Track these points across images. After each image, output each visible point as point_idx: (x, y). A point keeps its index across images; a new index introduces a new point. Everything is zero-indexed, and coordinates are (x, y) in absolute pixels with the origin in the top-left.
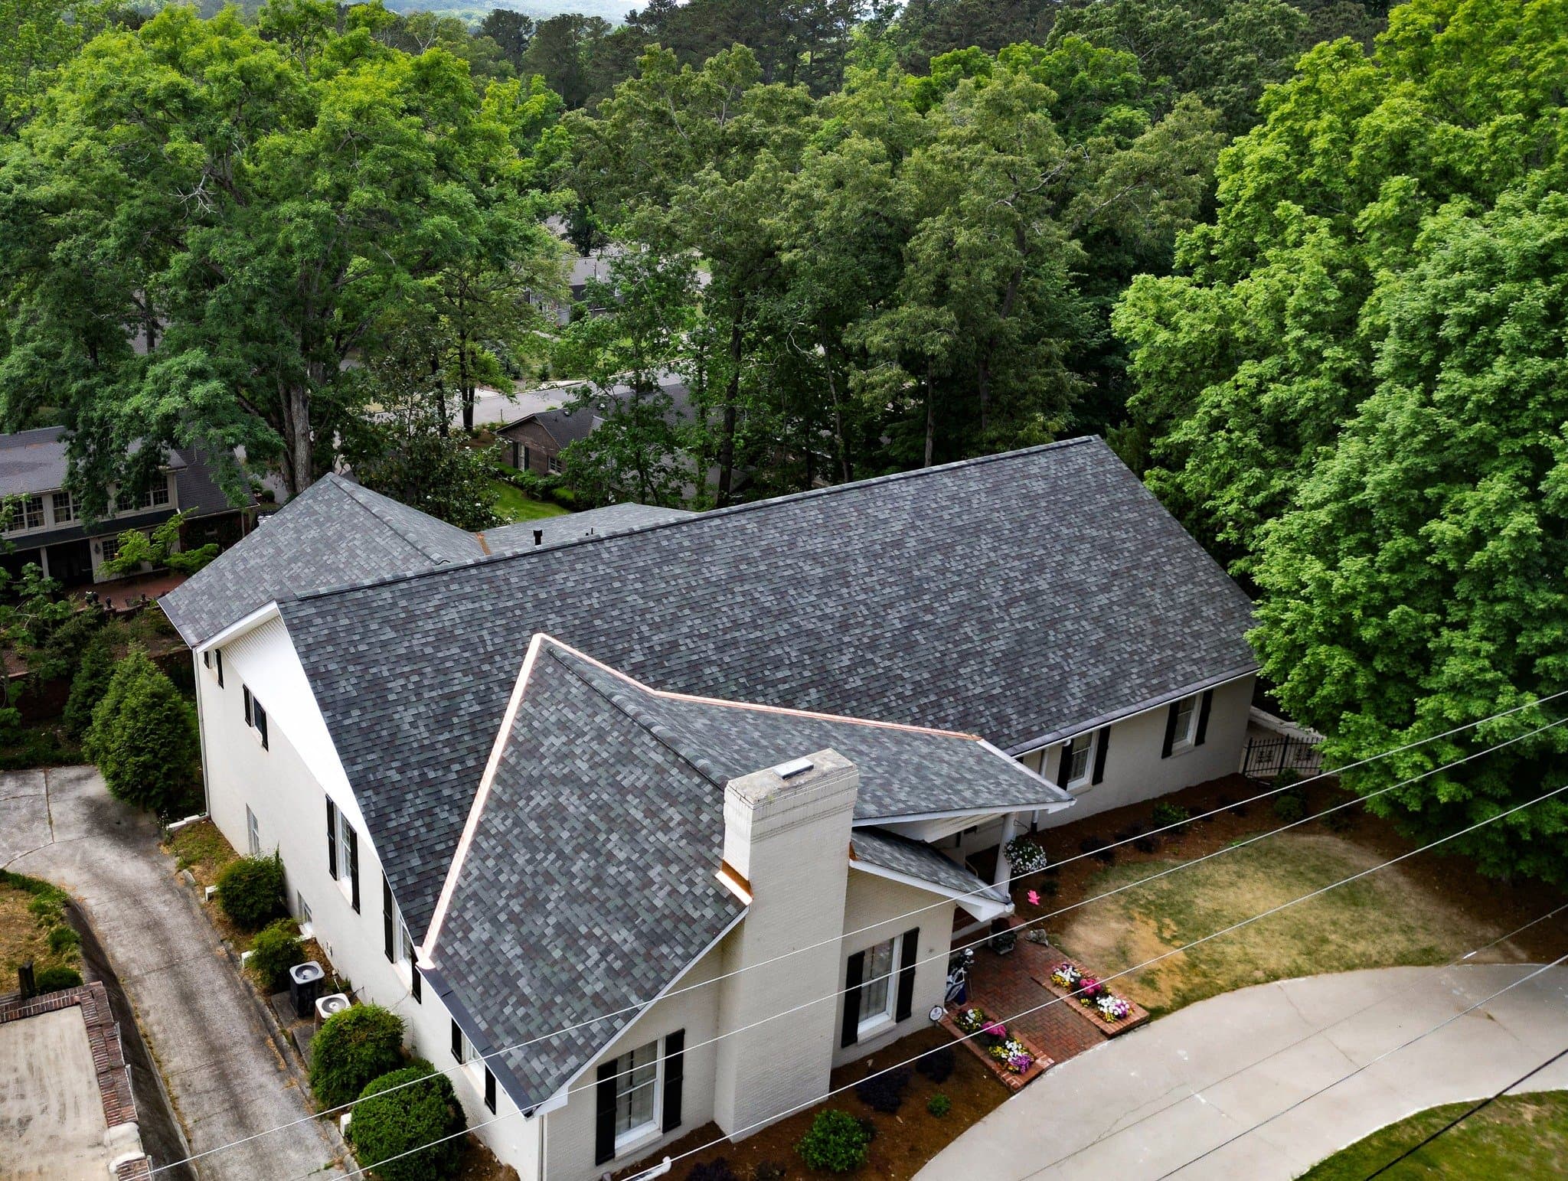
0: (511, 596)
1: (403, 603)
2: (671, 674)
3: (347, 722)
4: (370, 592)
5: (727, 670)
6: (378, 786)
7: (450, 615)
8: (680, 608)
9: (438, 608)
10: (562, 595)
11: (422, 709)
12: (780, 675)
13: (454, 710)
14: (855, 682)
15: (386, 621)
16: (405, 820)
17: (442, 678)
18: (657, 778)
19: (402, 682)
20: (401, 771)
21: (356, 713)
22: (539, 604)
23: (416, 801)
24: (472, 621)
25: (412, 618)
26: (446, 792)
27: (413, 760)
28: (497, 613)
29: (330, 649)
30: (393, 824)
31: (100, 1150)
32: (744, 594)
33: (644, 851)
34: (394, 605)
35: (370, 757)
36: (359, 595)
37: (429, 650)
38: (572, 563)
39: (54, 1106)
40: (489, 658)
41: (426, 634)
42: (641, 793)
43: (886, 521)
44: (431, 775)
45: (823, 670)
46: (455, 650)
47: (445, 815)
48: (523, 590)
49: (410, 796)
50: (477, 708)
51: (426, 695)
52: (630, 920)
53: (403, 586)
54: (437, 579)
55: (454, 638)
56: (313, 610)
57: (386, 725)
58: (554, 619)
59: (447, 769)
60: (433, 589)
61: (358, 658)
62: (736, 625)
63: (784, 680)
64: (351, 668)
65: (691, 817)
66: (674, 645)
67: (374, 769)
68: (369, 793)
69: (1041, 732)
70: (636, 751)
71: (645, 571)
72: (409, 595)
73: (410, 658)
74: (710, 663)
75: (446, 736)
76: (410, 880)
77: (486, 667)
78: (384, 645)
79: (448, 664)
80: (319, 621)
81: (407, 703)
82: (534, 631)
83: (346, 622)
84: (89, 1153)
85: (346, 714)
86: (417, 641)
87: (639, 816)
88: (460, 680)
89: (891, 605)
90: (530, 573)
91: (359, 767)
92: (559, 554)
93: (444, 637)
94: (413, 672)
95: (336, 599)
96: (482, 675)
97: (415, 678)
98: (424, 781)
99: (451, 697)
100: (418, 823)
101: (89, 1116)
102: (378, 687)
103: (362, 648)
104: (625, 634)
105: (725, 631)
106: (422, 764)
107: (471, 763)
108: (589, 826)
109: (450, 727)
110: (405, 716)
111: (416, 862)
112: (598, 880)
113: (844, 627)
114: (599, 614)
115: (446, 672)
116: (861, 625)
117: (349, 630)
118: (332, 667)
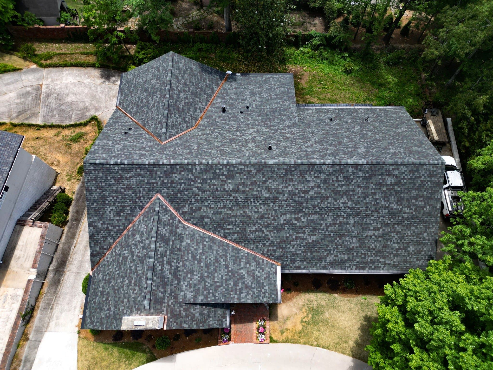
0: (155, 179)
1: (120, 172)
2: (193, 218)
3: (92, 206)
4: (112, 166)
5: (212, 220)
6: (95, 227)
7: (134, 180)
8: (209, 197)
9: (130, 177)
10: (172, 182)
11: (114, 208)
12: (228, 227)
13: (122, 211)
14: (253, 236)
15: (113, 177)
16: (99, 238)
17: (123, 200)
19: (111, 198)
20: (102, 224)
21: (95, 204)
22: (163, 183)
23: (103, 233)
24: (139, 184)
25: (121, 178)
26: (112, 233)
27: (106, 222)
28: (148, 183)
29: (94, 183)
30: (95, 238)
32: (234, 197)
34: (117, 172)
35: (95, 218)
36: (108, 166)
37: (122, 190)
38: (181, 171)
40: (139, 198)
41: (124, 185)
44: (110, 228)
45: (245, 230)
46: (130, 192)
47: (109, 239)
48: (160, 177)
49: (102, 232)
50: (129, 212)
51: (116, 204)
53: (123, 166)
54: (134, 166)
55: (131, 188)
56: (92, 168)
57: (102, 210)
58: (165, 190)
59: (115, 228)
60: (131, 169)
61: (101, 188)
62: (225, 207)
63: (229, 229)
64: (98, 190)
66: (200, 208)
67: (95, 222)
68: (92, 228)
71: (205, 180)
72: (123, 170)
73: (116, 191)
74: (208, 217)
75: (118, 218)
76: (95, 253)
77: (137, 200)
78: (110, 185)
79: (127, 196)
80: (93, 172)
81: (110, 205)
82: (157, 192)
83: (101, 174)
85: (93, 204)
86: (121, 186)
88: (128, 202)
90: (165, 171)
91: (91, 220)
92: (178, 167)
93: (129, 187)
94: (115, 196)
95: (101, 166)
96: (135, 203)
97: (115, 198)
98: (107, 228)
99: (123, 207)
100: (102, 239)
102: (104, 198)
103: (103, 185)
104: (185, 201)
105: (219, 208)
106: (108, 224)
107: (121, 228)
109: (120, 216)
110: (109, 209)
111: (98, 249)
113: (262, 217)
114: (180, 191)
115: (125, 199)
116: (269, 218)
117: (102, 177)
118: (93, 188)
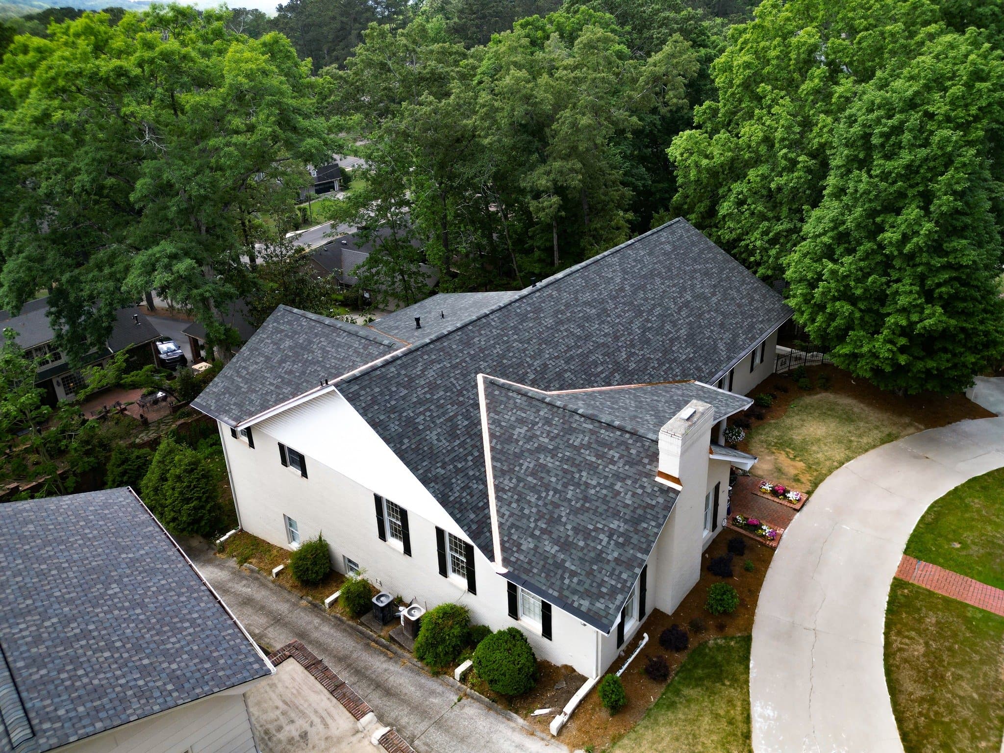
0: (457, 357)
1: (403, 372)
2: (550, 382)
3: (404, 447)
4: (383, 370)
5: (573, 372)
6: (435, 479)
7: (431, 374)
8: (540, 344)
9: (423, 371)
10: (482, 350)
11: (439, 430)
12: (599, 370)
13: (455, 427)
14: (632, 366)
15: (398, 384)
16: (457, 494)
17: (441, 410)
18: (594, 437)
19: (422, 417)
20: (443, 467)
21: (406, 441)
22: (472, 358)
23: (458, 483)
24: (442, 374)
25: (411, 380)
26: (471, 473)
27: (447, 460)
28: (454, 367)
29: (376, 407)
30: (452, 498)
31: (360, 735)
32: (566, 330)
33: (606, 477)
34: (399, 374)
35: (425, 464)
36: (378, 372)
37: (428, 396)
38: (479, 331)
39: (317, 720)
40: (460, 393)
41: (423, 387)
42: (588, 446)
43: (612, 278)
44: (460, 466)
45: (616, 363)
46: (442, 393)
47: (475, 486)
48: (461, 351)
49: (454, 480)
50: (466, 423)
51: (438, 422)
52: (616, 515)
53: (399, 362)
54: (415, 354)
55: (437, 387)
56: (357, 387)
57: (425, 444)
58: (483, 364)
59: (466, 460)
60: (415, 361)
61: (393, 409)
62: (569, 349)
63: (602, 372)
64: (392, 416)
65: (625, 453)
66: (545, 365)
67: (429, 470)
68: (432, 484)
69: (716, 372)
70: (574, 425)
71: (515, 328)
72: (404, 366)
73: (421, 402)
74: (566, 371)
75: (458, 442)
76: (474, 527)
77: (461, 399)
78: (404, 398)
79: (442, 401)
80: (363, 392)
81: (430, 429)
82: (476, 373)
83: (377, 390)
84: (354, 739)
85: (402, 443)
86: (420, 392)
87: (594, 459)
88: (452, 410)
89: (631, 322)
90: (460, 341)
91: (421, 471)
92: (470, 328)
93: (433, 387)
94: (426, 410)
95: (367, 377)
96: (461, 404)
97: (428, 414)
98: (458, 471)
99: (451, 419)
100: (464, 494)
101: (342, 719)
102: (410, 422)
103: (393, 403)
104: (520, 365)
105: (566, 353)
106: (453, 461)
107: (476, 454)
108: (565, 471)
109: (457, 437)
110: (432, 436)
111: (472, 516)
112: (586, 499)
113: (616, 338)
114: (503, 356)
115: (442, 406)
116: (623, 335)
117: (382, 393)
118: (382, 417)
